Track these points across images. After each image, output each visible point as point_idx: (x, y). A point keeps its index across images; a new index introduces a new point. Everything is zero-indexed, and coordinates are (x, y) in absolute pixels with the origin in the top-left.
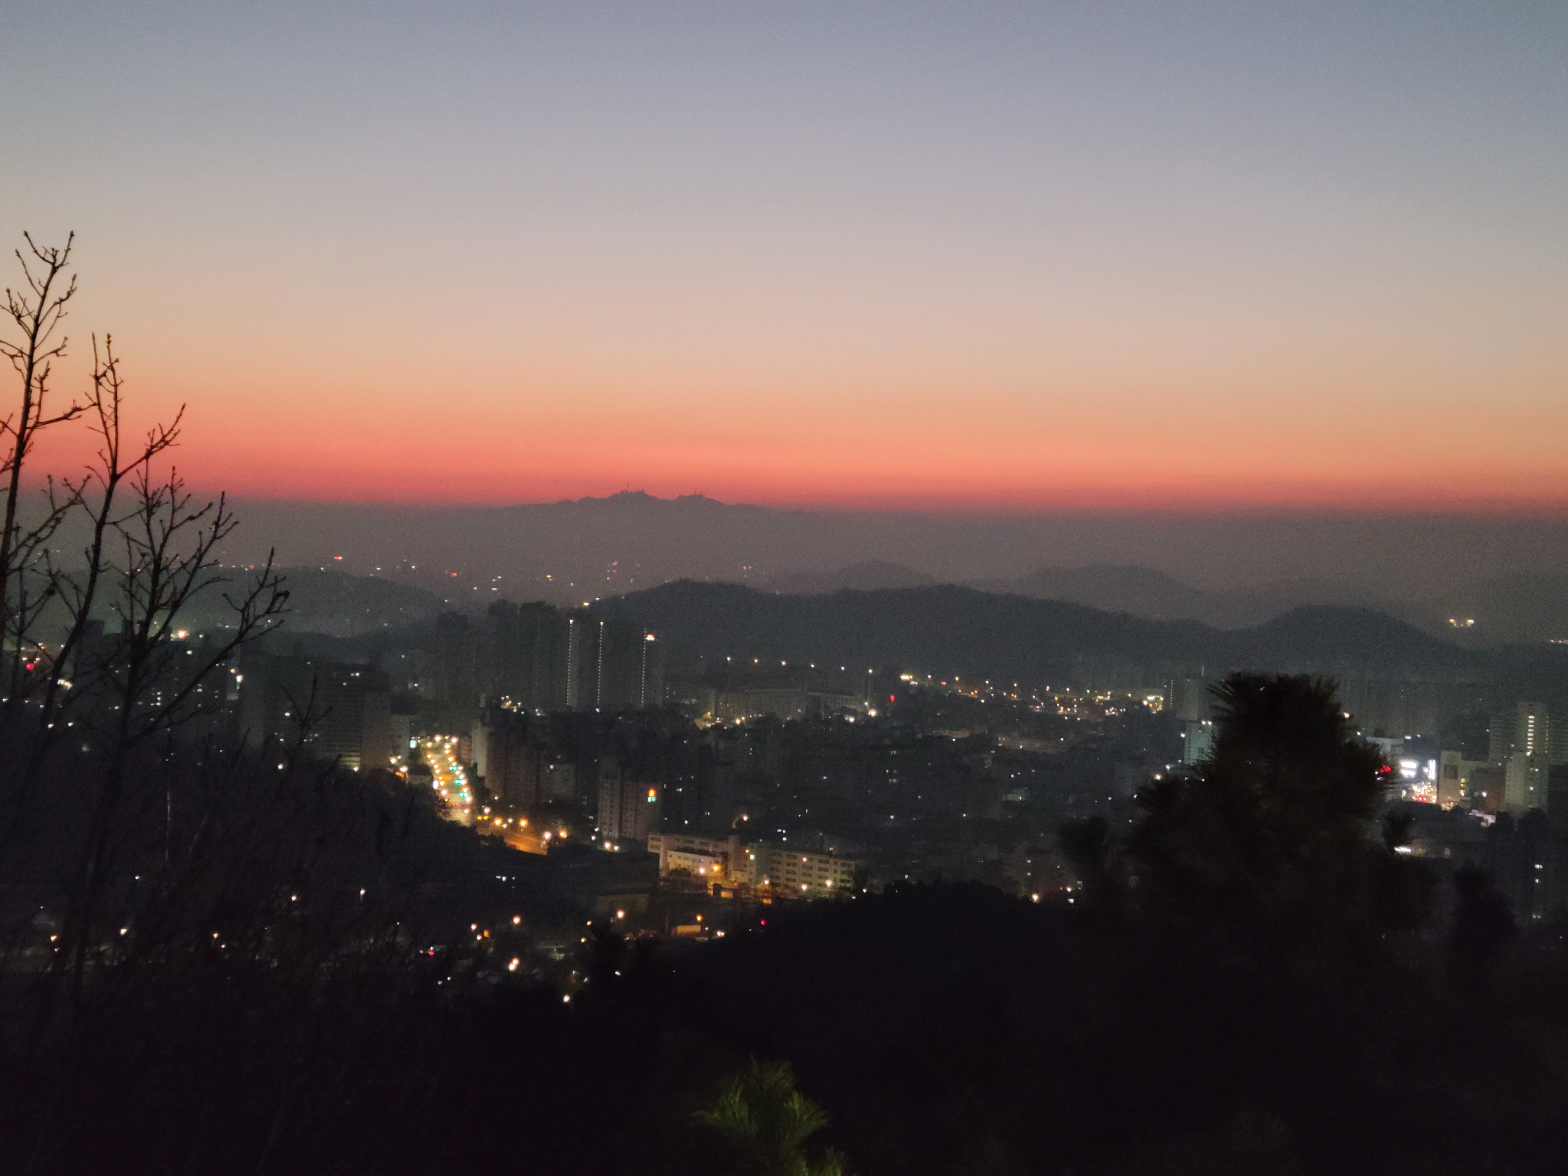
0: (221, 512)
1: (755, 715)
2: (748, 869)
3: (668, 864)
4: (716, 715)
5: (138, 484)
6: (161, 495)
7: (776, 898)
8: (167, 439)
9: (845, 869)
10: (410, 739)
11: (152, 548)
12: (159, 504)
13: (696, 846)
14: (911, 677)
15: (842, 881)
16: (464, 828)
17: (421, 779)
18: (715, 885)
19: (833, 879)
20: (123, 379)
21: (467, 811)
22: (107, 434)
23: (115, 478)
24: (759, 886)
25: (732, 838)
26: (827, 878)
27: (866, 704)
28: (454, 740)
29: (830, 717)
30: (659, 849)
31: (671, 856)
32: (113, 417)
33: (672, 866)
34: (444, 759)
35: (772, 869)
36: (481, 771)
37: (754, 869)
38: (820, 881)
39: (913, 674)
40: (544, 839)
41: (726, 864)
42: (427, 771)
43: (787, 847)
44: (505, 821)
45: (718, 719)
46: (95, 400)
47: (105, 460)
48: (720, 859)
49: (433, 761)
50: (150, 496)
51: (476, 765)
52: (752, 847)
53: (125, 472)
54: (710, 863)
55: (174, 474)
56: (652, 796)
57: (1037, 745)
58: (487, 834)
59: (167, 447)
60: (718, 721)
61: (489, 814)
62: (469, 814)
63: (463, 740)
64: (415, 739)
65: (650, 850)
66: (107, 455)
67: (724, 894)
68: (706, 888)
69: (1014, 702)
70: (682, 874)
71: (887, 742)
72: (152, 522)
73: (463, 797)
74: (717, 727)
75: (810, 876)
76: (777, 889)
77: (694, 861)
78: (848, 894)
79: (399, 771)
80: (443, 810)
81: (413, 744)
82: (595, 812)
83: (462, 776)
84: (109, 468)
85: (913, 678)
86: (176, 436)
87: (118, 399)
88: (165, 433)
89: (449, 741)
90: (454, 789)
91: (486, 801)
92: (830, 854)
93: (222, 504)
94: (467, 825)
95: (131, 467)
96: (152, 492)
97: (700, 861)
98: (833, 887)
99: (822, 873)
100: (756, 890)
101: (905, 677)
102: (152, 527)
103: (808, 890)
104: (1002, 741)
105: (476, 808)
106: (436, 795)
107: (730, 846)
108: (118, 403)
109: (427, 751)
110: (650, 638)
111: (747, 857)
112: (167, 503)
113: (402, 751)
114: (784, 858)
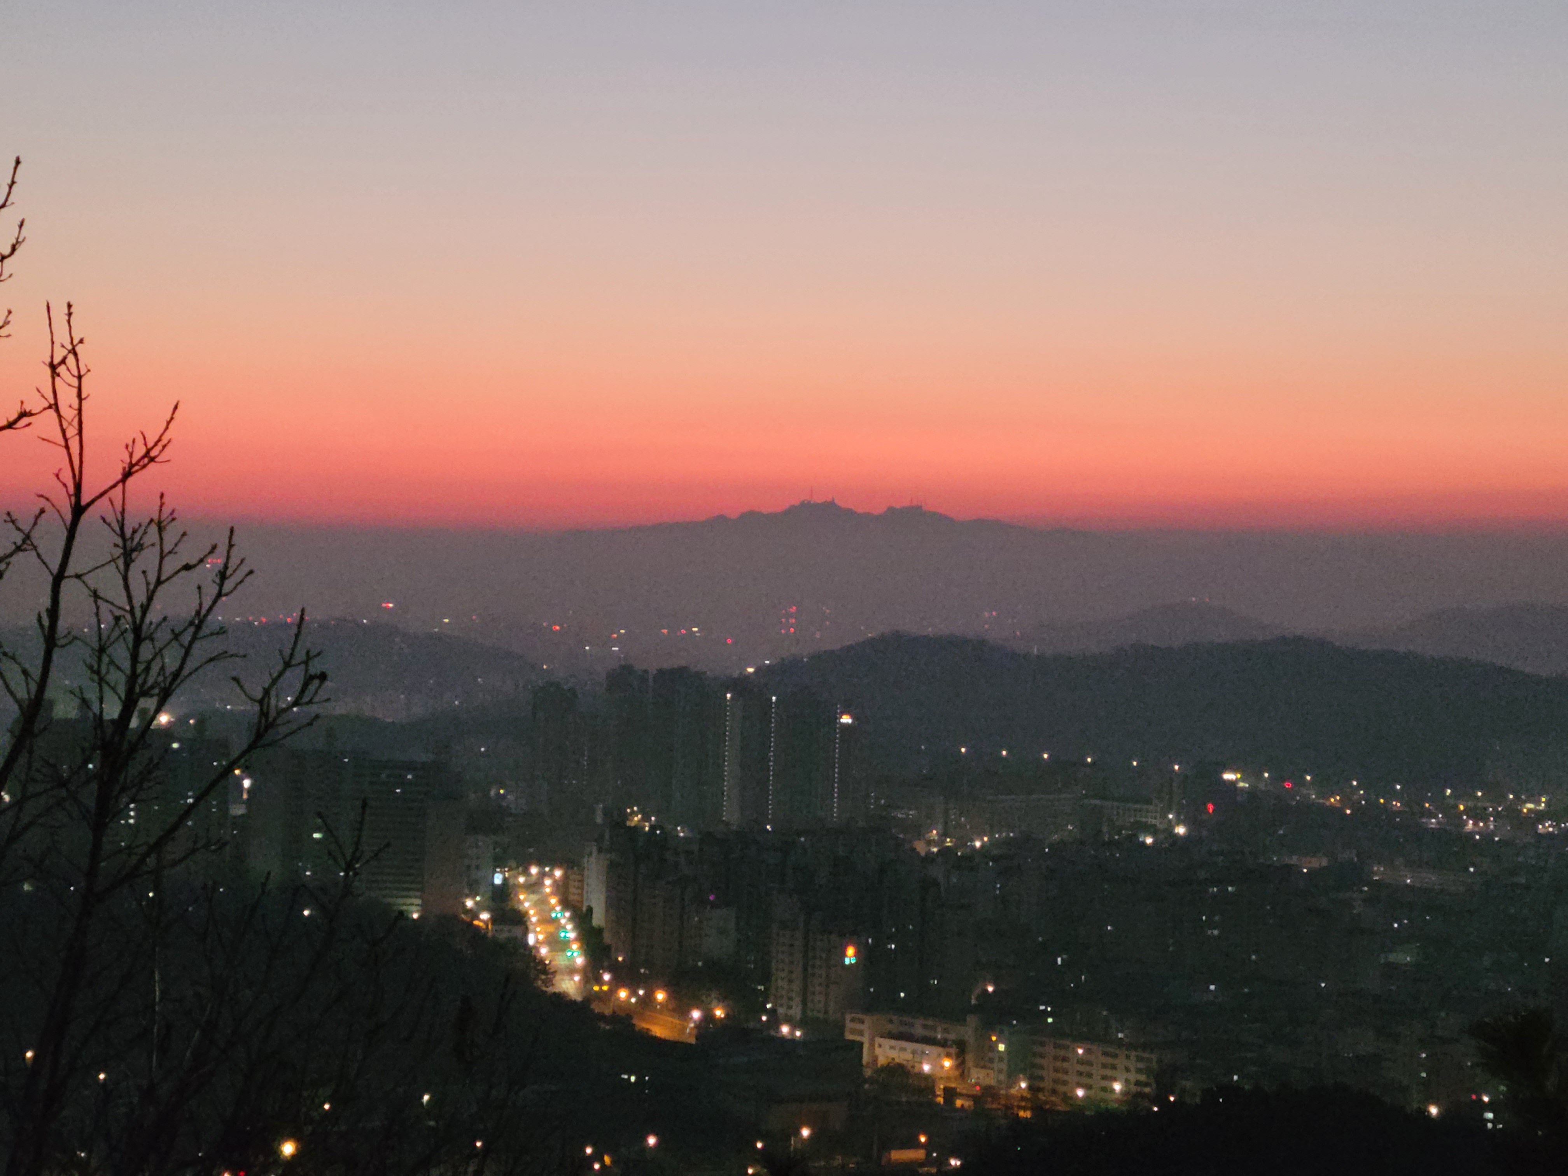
0: (228, 557)
1: (1004, 834)
2: (996, 1065)
3: (875, 1059)
4: (944, 834)
5: (110, 518)
6: (145, 533)
7: (1038, 1109)
8: (153, 453)
9: (1141, 1065)
10: (494, 872)
11: (132, 612)
12: (140, 547)
13: (919, 1031)
14: (1239, 776)
15: (1138, 1083)
16: (574, 1003)
17: (510, 931)
18: (945, 1089)
19: (1124, 1080)
20: (89, 368)
21: (577, 978)
22: (67, 447)
23: (79, 510)
24: (1013, 1091)
25: (972, 1020)
26: (1115, 1079)
27: (1171, 816)
28: (558, 873)
29: (1116, 837)
30: (862, 1035)
31: (880, 1046)
32: (76, 423)
33: (882, 1061)
34: (543, 902)
35: (1034, 1066)
36: (598, 919)
37: (1004, 1066)
38: (1104, 1083)
39: (1243, 773)
40: (692, 1018)
41: (962, 1058)
42: (519, 920)
43: (1056, 1032)
44: (634, 993)
45: (948, 840)
46: (52, 402)
47: (65, 485)
48: (953, 1050)
49: (527, 904)
50: (128, 533)
51: (590, 910)
52: (1002, 1032)
53: (92, 502)
54: (939, 1055)
55: (162, 505)
56: (850, 956)
57: (1431, 878)
58: (608, 1012)
59: (152, 465)
60: (949, 842)
61: (609, 983)
62: (580, 981)
63: (570, 872)
64: (501, 872)
65: (849, 1037)
66: (67, 477)
67: (959, 1103)
68: (933, 1092)
69: (1399, 813)
70: (897, 1071)
71: (1202, 874)
72: (131, 574)
73: (572, 958)
74: (945, 852)
75: (1090, 1075)
76: (1041, 1096)
77: (914, 1052)
78: (1146, 1103)
79: (478, 918)
80: (543, 977)
81: (498, 879)
82: (766, 978)
83: (569, 927)
84: (70, 496)
85: (1241, 778)
86: (165, 449)
87: (83, 396)
88: (150, 445)
89: (551, 875)
90: (557, 944)
91: (606, 964)
92: (1120, 1043)
93: (231, 546)
94: (579, 999)
95: (102, 495)
96: (131, 530)
97: (923, 1053)
98: (1124, 1093)
99: (1109, 1072)
100: (1008, 1097)
101: (1229, 776)
102: (131, 581)
103: (1086, 1098)
104: (1378, 871)
105: (591, 974)
106: (533, 954)
107: (968, 1031)
108: (84, 402)
109: (519, 890)
110: (846, 719)
111: (993, 1047)
112: (153, 545)
113: (482, 889)
114: (1049, 1050)
